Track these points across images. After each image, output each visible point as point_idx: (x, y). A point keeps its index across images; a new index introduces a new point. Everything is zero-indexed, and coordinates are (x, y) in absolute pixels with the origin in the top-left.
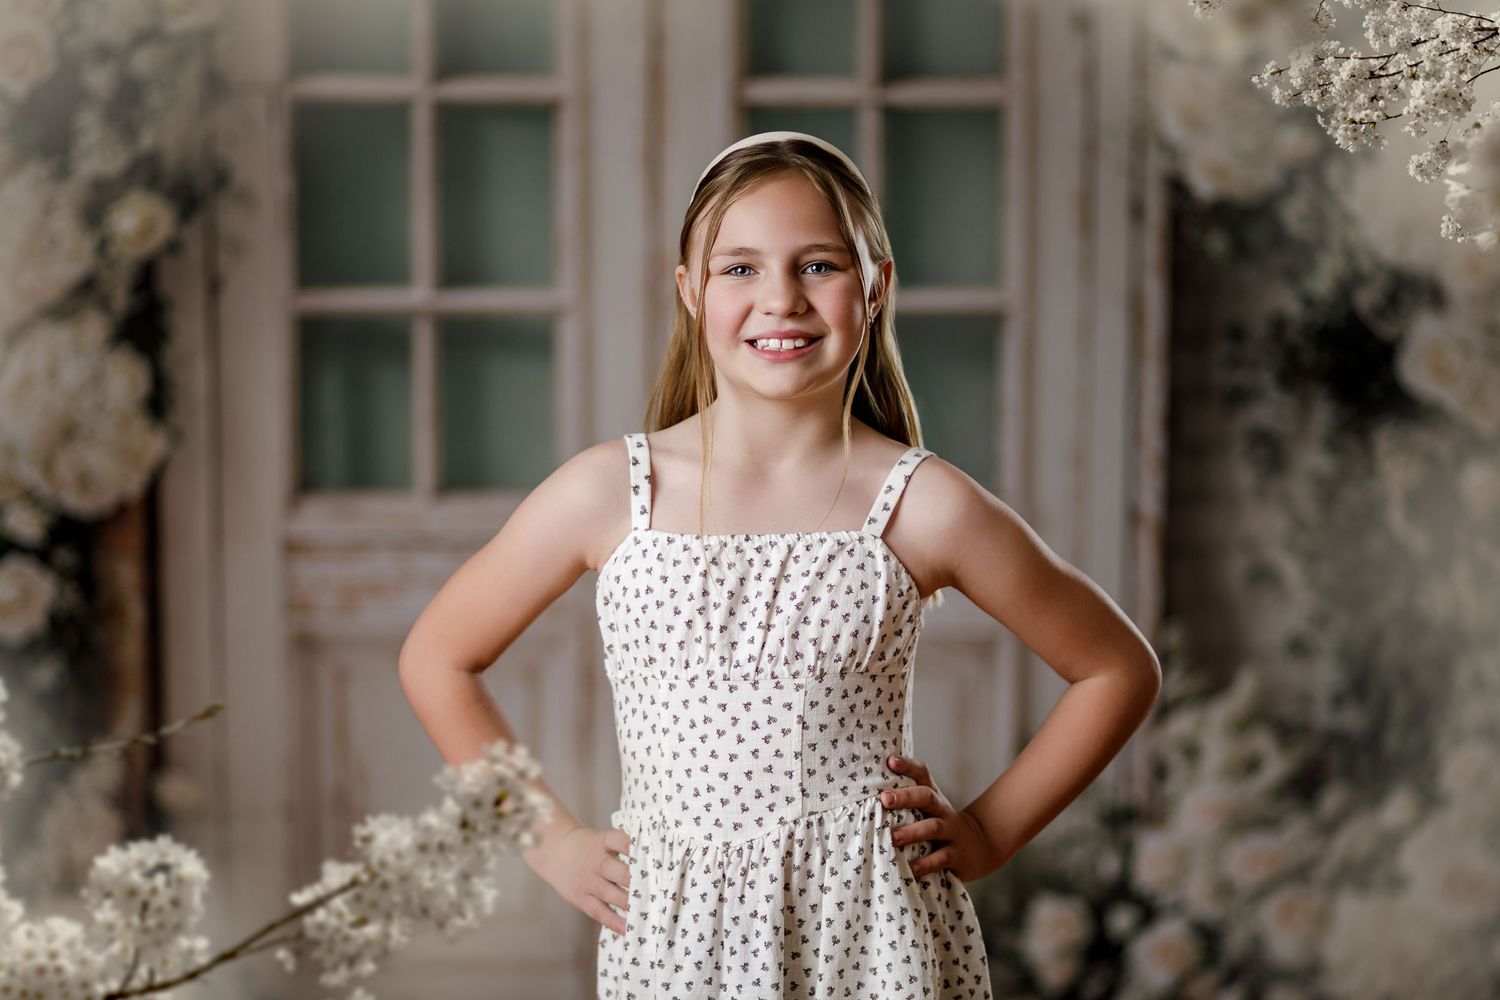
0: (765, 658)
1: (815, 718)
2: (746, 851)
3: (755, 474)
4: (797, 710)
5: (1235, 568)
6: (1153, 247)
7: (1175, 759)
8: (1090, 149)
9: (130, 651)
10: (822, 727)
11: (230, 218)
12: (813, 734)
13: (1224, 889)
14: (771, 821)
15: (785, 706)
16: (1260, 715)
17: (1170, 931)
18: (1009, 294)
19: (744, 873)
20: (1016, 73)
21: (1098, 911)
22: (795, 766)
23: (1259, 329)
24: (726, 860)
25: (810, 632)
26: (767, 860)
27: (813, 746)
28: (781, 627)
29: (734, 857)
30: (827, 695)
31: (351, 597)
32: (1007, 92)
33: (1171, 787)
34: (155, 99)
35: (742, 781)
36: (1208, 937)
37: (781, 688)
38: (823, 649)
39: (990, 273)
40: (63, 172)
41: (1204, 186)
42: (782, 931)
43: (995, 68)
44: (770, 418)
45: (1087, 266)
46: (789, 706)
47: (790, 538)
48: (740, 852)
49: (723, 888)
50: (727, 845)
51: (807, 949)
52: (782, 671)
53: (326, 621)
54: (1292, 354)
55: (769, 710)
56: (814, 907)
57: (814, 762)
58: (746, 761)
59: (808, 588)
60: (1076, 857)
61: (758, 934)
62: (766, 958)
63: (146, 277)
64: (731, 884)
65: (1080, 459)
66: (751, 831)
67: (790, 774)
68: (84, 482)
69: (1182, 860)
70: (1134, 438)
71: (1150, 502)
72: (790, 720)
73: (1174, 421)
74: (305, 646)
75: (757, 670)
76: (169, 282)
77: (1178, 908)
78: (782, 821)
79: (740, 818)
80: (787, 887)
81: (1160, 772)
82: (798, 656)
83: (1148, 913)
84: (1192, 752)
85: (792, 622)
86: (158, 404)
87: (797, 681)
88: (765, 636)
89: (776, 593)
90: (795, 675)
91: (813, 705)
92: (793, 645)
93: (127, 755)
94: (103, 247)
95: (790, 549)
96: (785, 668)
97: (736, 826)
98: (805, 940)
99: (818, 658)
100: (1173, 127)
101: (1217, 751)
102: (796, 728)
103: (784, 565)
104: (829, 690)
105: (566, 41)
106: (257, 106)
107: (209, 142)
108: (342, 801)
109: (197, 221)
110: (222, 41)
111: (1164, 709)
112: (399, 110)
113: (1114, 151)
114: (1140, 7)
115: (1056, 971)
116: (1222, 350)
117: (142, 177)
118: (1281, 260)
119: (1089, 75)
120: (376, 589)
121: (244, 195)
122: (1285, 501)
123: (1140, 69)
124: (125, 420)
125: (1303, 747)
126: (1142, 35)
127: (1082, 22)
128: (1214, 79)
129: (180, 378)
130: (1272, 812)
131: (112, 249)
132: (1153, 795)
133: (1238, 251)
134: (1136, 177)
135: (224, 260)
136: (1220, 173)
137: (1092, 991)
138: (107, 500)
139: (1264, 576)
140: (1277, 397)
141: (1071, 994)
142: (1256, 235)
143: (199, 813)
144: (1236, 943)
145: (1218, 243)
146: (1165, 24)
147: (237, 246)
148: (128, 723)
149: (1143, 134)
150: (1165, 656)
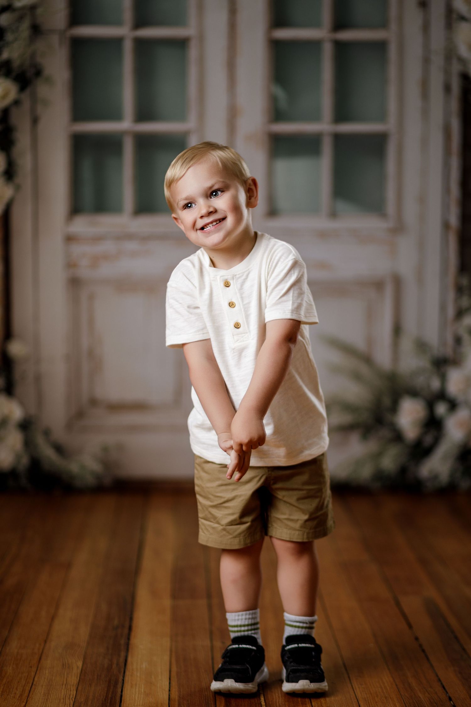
6: (455, 105)
7: (465, 335)
8: (426, 61)
11: (42, 90)
17: (463, 414)
18: (390, 125)
20: (393, 26)
21: (430, 405)
31: (96, 261)
32: (390, 35)
33: (463, 348)
34: (9, 37)
39: (382, 117)
43: (384, 25)
45: (425, 113)
53: (84, 272)
60: (421, 380)
63: (5, 115)
65: (422, 200)
69: (469, 382)
70: (446, 191)
71: (454, 220)
73: (464, 183)
74: (75, 283)
76: (14, 119)
77: (467, 403)
81: (458, 341)
83: (453, 405)
86: (9, 173)
100: (463, 51)
105: (192, 12)
106: (55, 39)
107: (33, 56)
108: (91, 354)
109: (28, 91)
110: (39, 11)
111: (460, 314)
112: (118, 42)
113: (438, 61)
115: (410, 432)
117: (3, 70)
119: (426, 27)
120: (106, 257)
121: (49, 80)
123: (449, 25)
126: (450, 10)
127: (424, 4)
129: (20, 162)
132: (455, 352)
134: (447, 73)
135: (39, 109)
137: (428, 440)
141: (418, 443)
143: (27, 359)
146: (460, 6)
147: (45, 102)
149: (450, 54)
150: (460, 290)
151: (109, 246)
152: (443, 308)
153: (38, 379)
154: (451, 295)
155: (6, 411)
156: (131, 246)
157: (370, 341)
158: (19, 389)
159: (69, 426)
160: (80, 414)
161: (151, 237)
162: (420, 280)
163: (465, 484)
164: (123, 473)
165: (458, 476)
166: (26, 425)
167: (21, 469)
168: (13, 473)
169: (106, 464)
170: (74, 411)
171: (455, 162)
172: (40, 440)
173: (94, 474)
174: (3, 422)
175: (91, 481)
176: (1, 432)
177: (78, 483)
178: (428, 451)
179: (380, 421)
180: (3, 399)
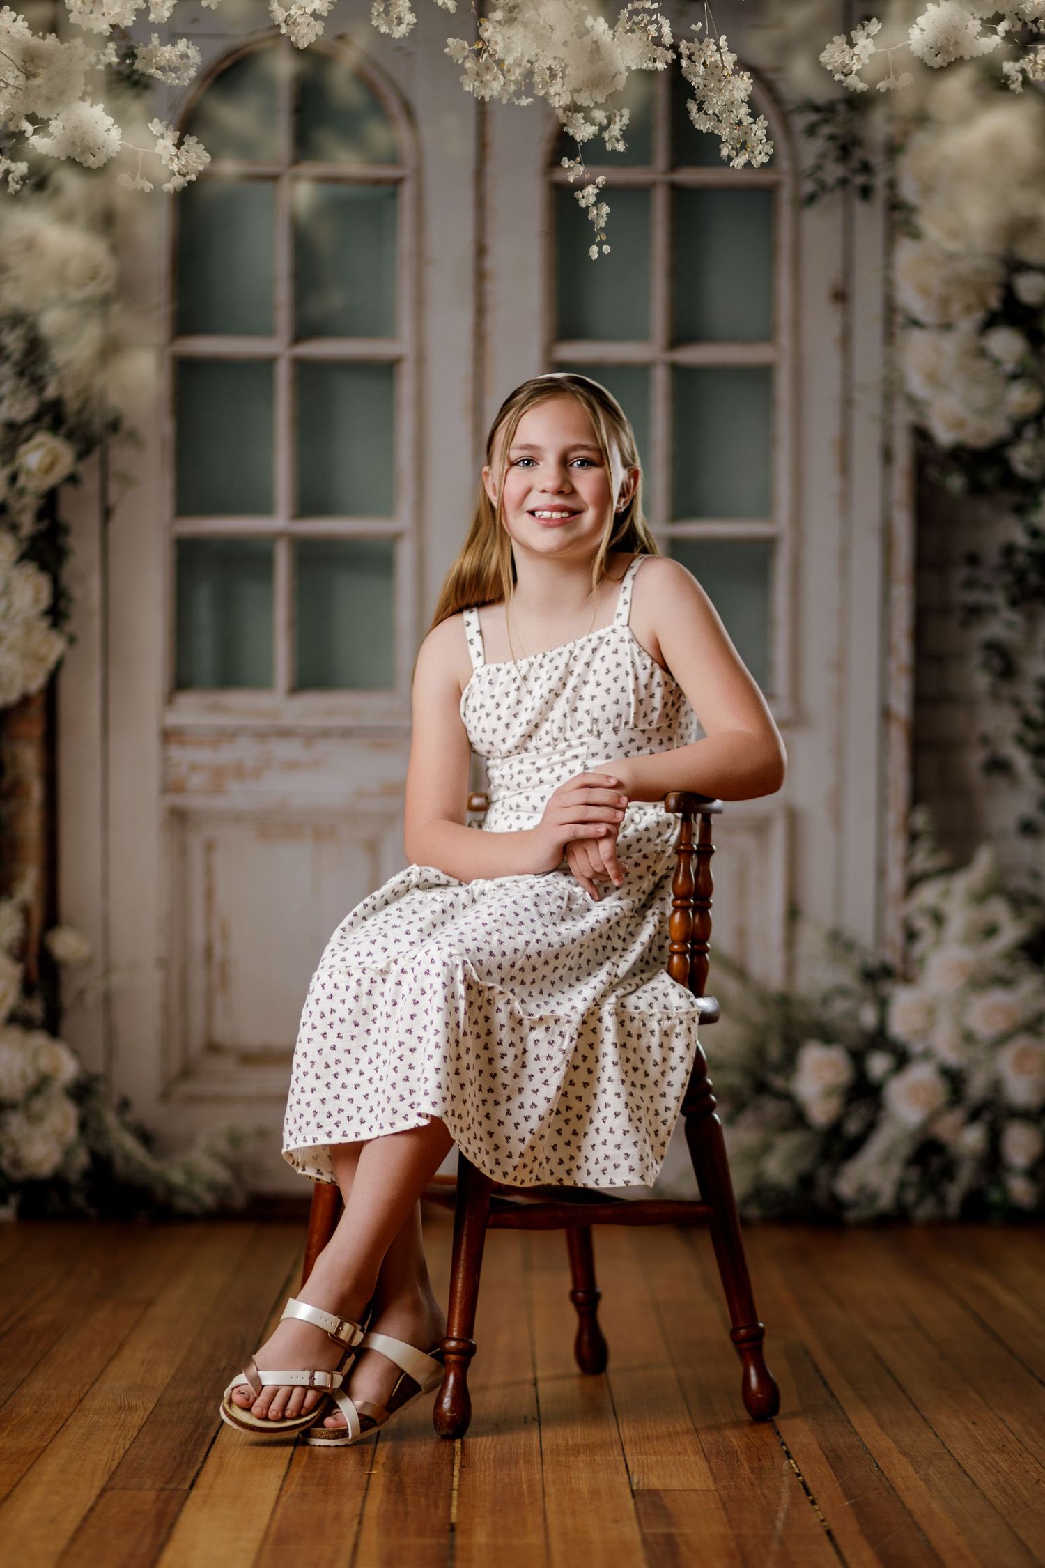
5: (975, 759)
6: (901, 486)
7: (922, 923)
8: (847, 403)
9: (31, 824)
11: (121, 456)
13: (968, 1038)
16: (995, 888)
17: (921, 1074)
18: (780, 524)
20: (784, 338)
21: (858, 1058)
23: (992, 557)
31: (219, 778)
32: (778, 354)
33: (919, 949)
34: (58, 354)
36: (954, 1079)
39: (765, 510)
41: (944, 436)
43: (768, 336)
45: (845, 497)
53: (196, 801)
54: (1020, 577)
60: (840, 1006)
63: (50, 503)
65: (840, 666)
69: (930, 1012)
70: (886, 649)
71: (901, 705)
73: (919, 635)
74: (179, 818)
76: (67, 511)
77: (927, 1055)
81: (911, 935)
83: (902, 1059)
84: (938, 918)
86: (57, 613)
93: (25, 911)
94: (13, 479)
95: (571, 653)
100: (917, 384)
101: (959, 917)
103: (567, 665)
104: (606, 744)
105: (405, 310)
106: (146, 361)
108: (209, 952)
109: (95, 456)
110: (116, 309)
111: (913, 883)
112: (266, 365)
113: (868, 404)
114: (889, 285)
115: (821, 1111)
116: (961, 573)
117: (47, 420)
118: (1011, 498)
119: (846, 340)
120: (239, 772)
121: (133, 438)
122: (1016, 703)
123: (889, 337)
124: (28, 628)
125: (1033, 915)
126: (890, 308)
127: (841, 296)
128: (952, 345)
129: (76, 592)
130: (1009, 973)
131: (22, 481)
132: (905, 958)
133: (976, 489)
134: (887, 428)
135: (114, 489)
136: (959, 424)
137: (853, 1127)
138: (13, 696)
139: (998, 766)
140: (1008, 614)
141: (835, 1129)
142: (989, 476)
143: (88, 962)
144: (977, 1087)
145: (956, 483)
146: (911, 299)
147: (127, 480)
148: (28, 887)
149: (892, 390)
150: (913, 838)
151: (245, 751)
152: (881, 873)
153: (107, 1000)
154: (896, 847)
155: (45, 1063)
156: (286, 750)
157: (742, 935)
158: (69, 1023)
159: (165, 1096)
160: (187, 1073)
161: (326, 733)
162: (838, 819)
163: (924, 1211)
164: (268, 1185)
165: (910, 1196)
166: (81, 1092)
167: (74, 1177)
168: (58, 1181)
169: (235, 1168)
170: (175, 1067)
171: (902, 594)
172: (111, 1120)
173: (212, 1186)
174: (40, 1086)
175: (209, 1199)
176: (37, 1105)
177: (182, 1203)
178: (855, 1146)
179: (761, 1087)
180: (39, 1040)
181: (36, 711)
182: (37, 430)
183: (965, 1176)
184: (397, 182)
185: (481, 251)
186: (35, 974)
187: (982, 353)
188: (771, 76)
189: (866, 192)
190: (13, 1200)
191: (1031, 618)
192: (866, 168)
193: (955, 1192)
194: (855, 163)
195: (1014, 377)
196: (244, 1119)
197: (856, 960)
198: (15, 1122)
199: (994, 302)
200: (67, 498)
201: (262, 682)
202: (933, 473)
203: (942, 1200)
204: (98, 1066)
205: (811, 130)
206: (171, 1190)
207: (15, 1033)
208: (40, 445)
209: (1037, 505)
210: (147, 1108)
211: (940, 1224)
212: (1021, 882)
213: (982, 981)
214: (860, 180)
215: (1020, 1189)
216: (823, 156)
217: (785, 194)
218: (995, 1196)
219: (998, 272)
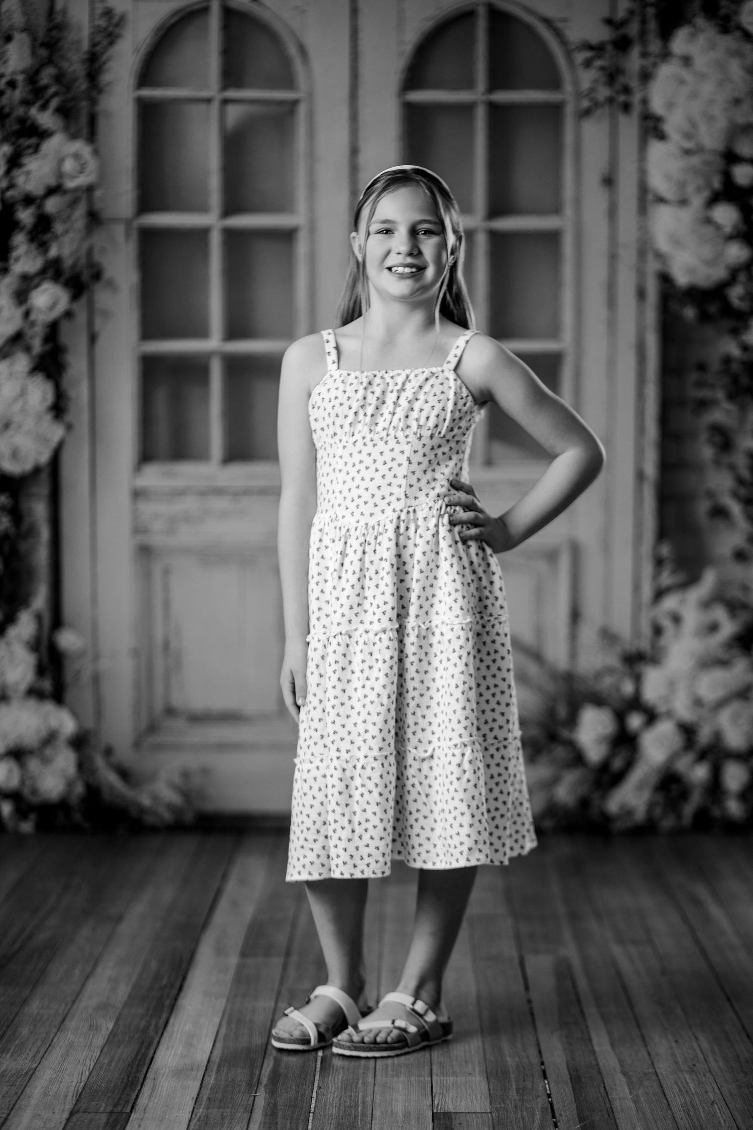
0: (391, 428)
1: (416, 458)
2: (376, 527)
3: (389, 341)
4: (407, 454)
5: (703, 507)
6: (651, 315)
7: (666, 623)
8: (613, 257)
9: (42, 556)
10: (419, 463)
11: (102, 297)
12: (414, 467)
13: (698, 702)
14: (389, 510)
15: (401, 452)
16: (719, 597)
17: (665, 729)
18: (565, 343)
19: (376, 538)
20: (569, 211)
21: (620, 717)
22: (403, 482)
23: (715, 365)
24: (366, 532)
25: (414, 414)
26: (387, 530)
27: (414, 473)
28: (400, 413)
29: (371, 530)
30: (423, 447)
31: (172, 524)
32: (564, 222)
33: (664, 641)
34: (58, 228)
35: (376, 491)
36: (688, 731)
37: (399, 443)
38: (421, 423)
39: (554, 332)
40: (5, 271)
41: (682, 279)
42: (395, 567)
43: (556, 209)
44: (398, 309)
45: (612, 325)
46: (402, 452)
47: (407, 371)
48: (373, 528)
49: (365, 547)
50: (367, 524)
51: (408, 577)
52: (400, 435)
53: (157, 539)
54: (735, 379)
55: (392, 455)
56: (411, 555)
57: (413, 480)
58: (378, 481)
59: (414, 393)
60: (608, 681)
61: (383, 569)
62: (387, 581)
63: (53, 331)
64: (369, 544)
66: (379, 516)
67: (400, 486)
68: (15, 454)
69: (671, 684)
70: (640, 430)
71: (651, 469)
72: (403, 459)
73: (664, 420)
74: (145, 552)
75: (388, 435)
76: (65, 337)
77: (669, 714)
78: (394, 510)
79: (373, 510)
80: (397, 545)
81: (658, 631)
82: (408, 427)
83: (651, 717)
84: (677, 619)
85: (405, 410)
86: (58, 408)
87: (408, 440)
88: (392, 418)
89: (398, 397)
90: (407, 437)
91: (415, 452)
92: (405, 422)
93: (39, 617)
94: (27, 314)
95: (408, 377)
96: (401, 433)
97: (371, 515)
98: (406, 573)
99: (418, 428)
100: (662, 243)
101: (692, 617)
102: (406, 463)
103: (404, 384)
104: (424, 445)
105: (301, 194)
106: (119, 231)
107: (90, 253)
108: (166, 645)
109: (84, 299)
110: (98, 193)
111: (659, 594)
112: (203, 234)
113: (628, 258)
114: (643, 173)
115: (595, 752)
116: (693, 376)
117: (50, 272)
118: (728, 324)
119: (612, 212)
120: (187, 519)
121: (111, 284)
122: (732, 467)
123: (643, 209)
124: (39, 418)
125: (744, 617)
126: (643, 189)
127: (609, 181)
128: (687, 216)
129: (72, 393)
130: (726, 657)
131: (33, 317)
132: (654, 646)
133: (704, 317)
134: (641, 274)
135: (98, 322)
136: (691, 271)
137: (617, 764)
138: (28, 466)
139: (719, 513)
140: (726, 405)
141: (604, 766)
142: (713, 308)
143: (82, 654)
144: (704, 736)
145: (690, 313)
146: (658, 183)
147: (106, 314)
148: (40, 600)
149: (645, 248)
150: (659, 563)
151: (190, 504)
152: (637, 587)
153: (96, 679)
154: (648, 569)
155: (53, 723)
156: (219, 504)
157: (539, 631)
158: (70, 695)
159: (137, 745)
160: (152, 728)
161: (247, 492)
162: (606, 549)
163: (667, 823)
164: (210, 806)
165: (658, 811)
166: (79, 742)
167: (74, 800)
168: (63, 805)
169: (186, 794)
170: (144, 724)
171: (652, 392)
172: (100, 762)
173: (171, 807)
174: (50, 738)
175: (167, 816)
176: (48, 752)
177: (149, 819)
178: (618, 778)
179: (553, 737)
180: (49, 707)
181: (45, 477)
182: (44, 279)
183: (695, 800)
184: (295, 103)
185: (354, 151)
186: (46, 660)
187: (709, 221)
188: (559, 25)
189: (626, 107)
190: (32, 816)
191: (743, 409)
192: (627, 90)
193: (689, 809)
194: (618, 87)
195: (730, 238)
196: (192, 761)
197: (618, 649)
198: (33, 764)
199: (717, 184)
200: (65, 326)
201: (202, 456)
202: (673, 306)
203: (679, 816)
204: (90, 724)
205: (588, 64)
206: (142, 810)
207: (32, 703)
208: (46, 290)
209: (747, 327)
210: (124, 753)
211: (678, 832)
212: (735, 593)
213: (708, 663)
214: (622, 98)
215: (734, 808)
216: (595, 81)
217: (569, 110)
218: (716, 812)
219: (719, 163)
